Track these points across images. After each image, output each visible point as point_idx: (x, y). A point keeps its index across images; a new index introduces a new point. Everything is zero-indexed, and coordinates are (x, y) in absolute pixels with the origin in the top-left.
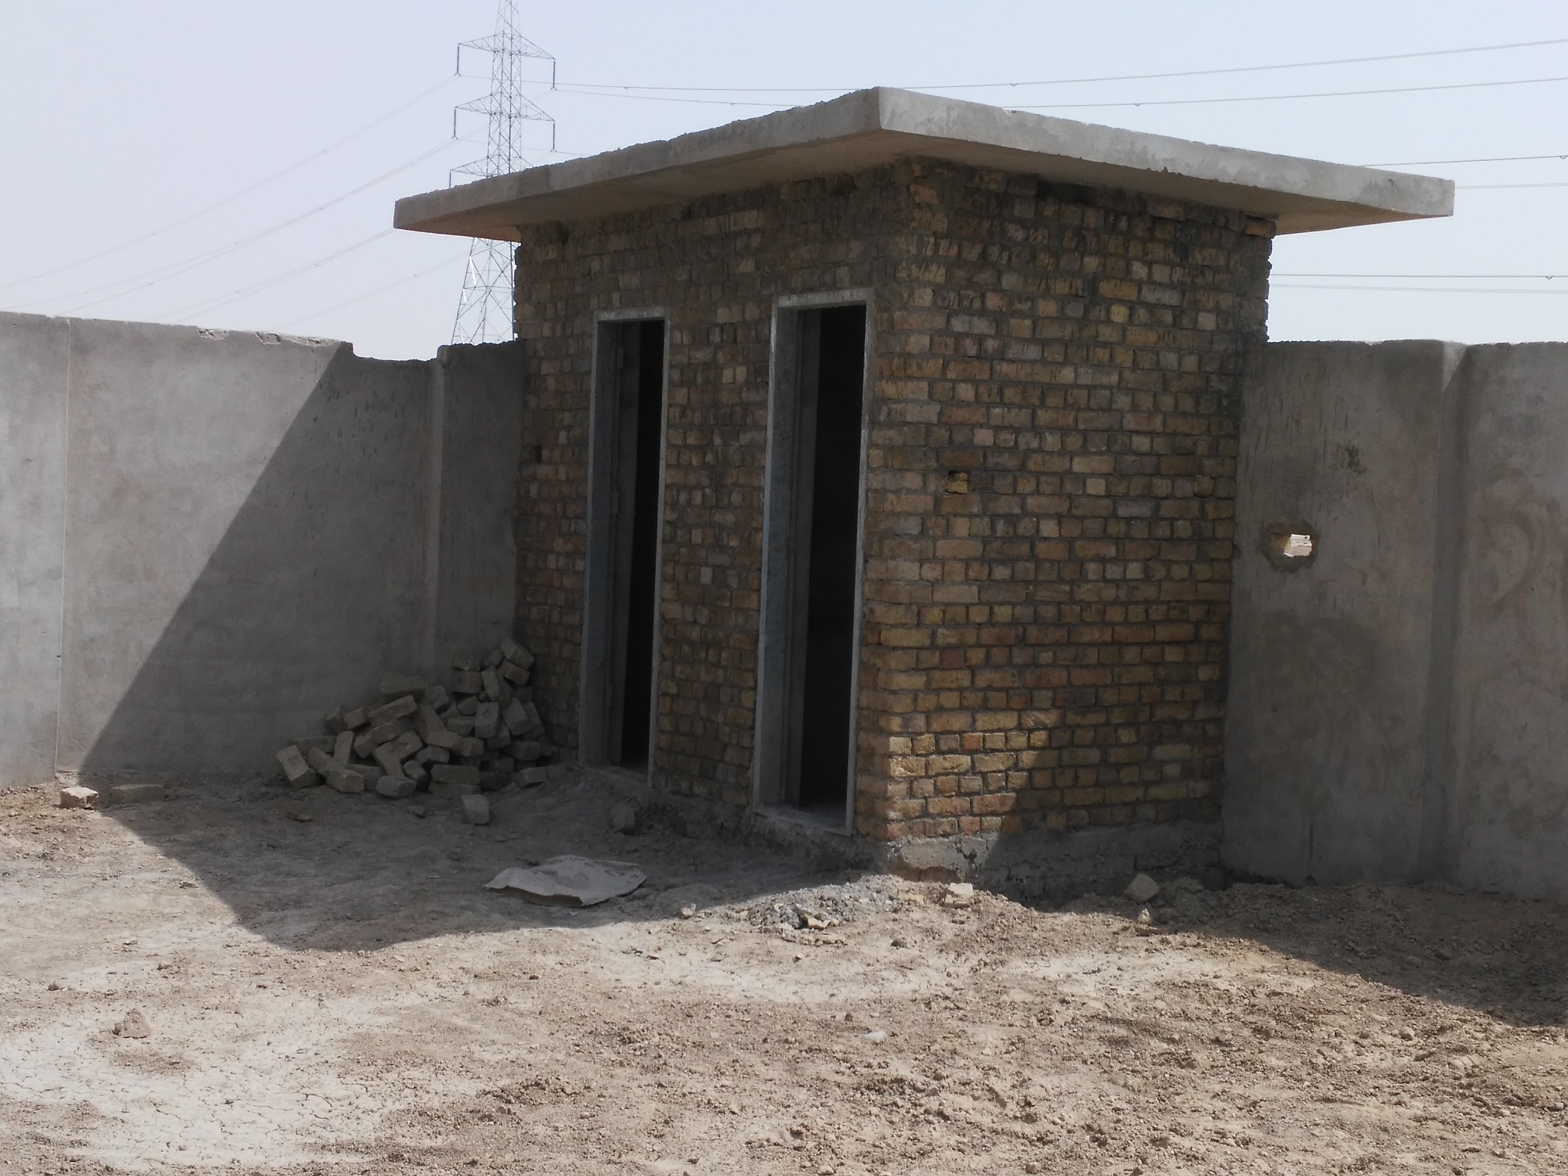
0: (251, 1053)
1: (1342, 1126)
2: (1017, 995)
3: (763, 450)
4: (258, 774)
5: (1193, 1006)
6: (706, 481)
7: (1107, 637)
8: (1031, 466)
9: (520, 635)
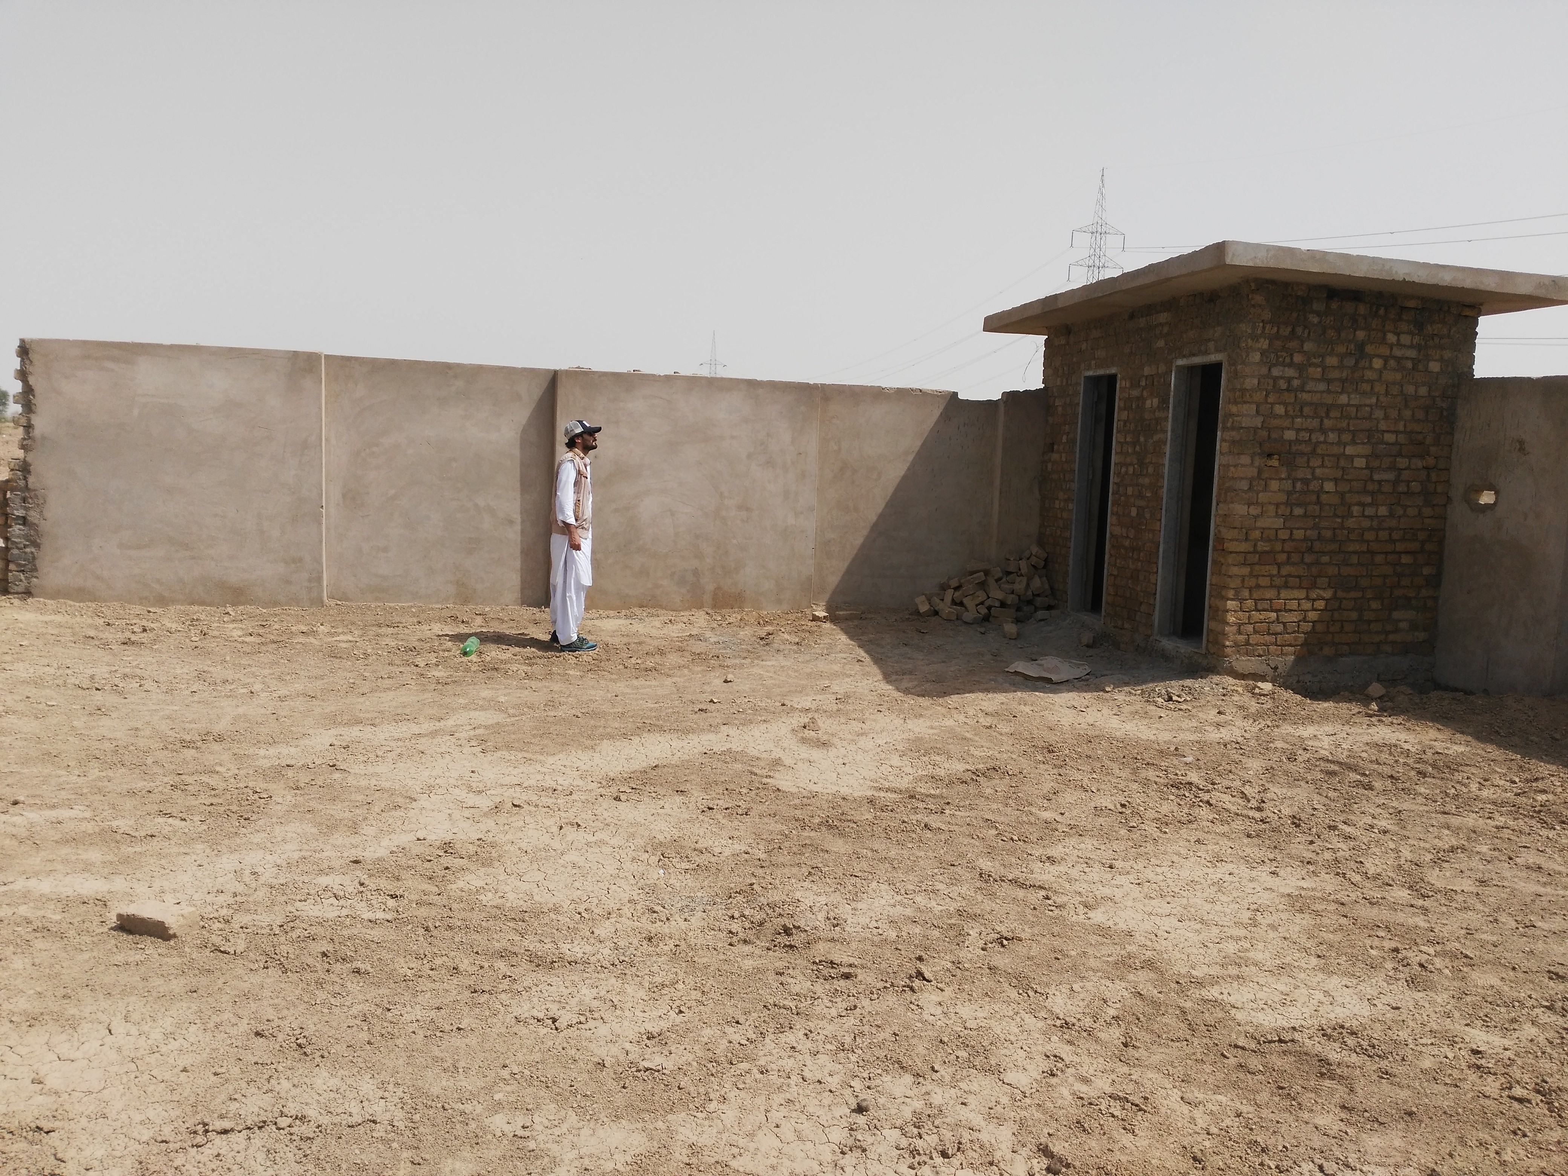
0: (863, 742)
1: (1448, 828)
2: (1279, 744)
3: (1165, 443)
4: (907, 609)
5: (1384, 757)
6: (1135, 461)
7: (1365, 549)
8: (1319, 451)
9: (1041, 543)
